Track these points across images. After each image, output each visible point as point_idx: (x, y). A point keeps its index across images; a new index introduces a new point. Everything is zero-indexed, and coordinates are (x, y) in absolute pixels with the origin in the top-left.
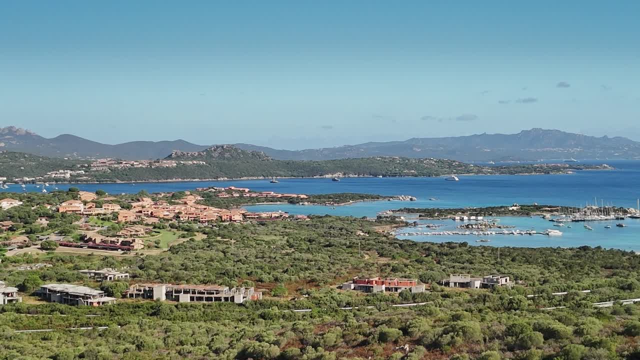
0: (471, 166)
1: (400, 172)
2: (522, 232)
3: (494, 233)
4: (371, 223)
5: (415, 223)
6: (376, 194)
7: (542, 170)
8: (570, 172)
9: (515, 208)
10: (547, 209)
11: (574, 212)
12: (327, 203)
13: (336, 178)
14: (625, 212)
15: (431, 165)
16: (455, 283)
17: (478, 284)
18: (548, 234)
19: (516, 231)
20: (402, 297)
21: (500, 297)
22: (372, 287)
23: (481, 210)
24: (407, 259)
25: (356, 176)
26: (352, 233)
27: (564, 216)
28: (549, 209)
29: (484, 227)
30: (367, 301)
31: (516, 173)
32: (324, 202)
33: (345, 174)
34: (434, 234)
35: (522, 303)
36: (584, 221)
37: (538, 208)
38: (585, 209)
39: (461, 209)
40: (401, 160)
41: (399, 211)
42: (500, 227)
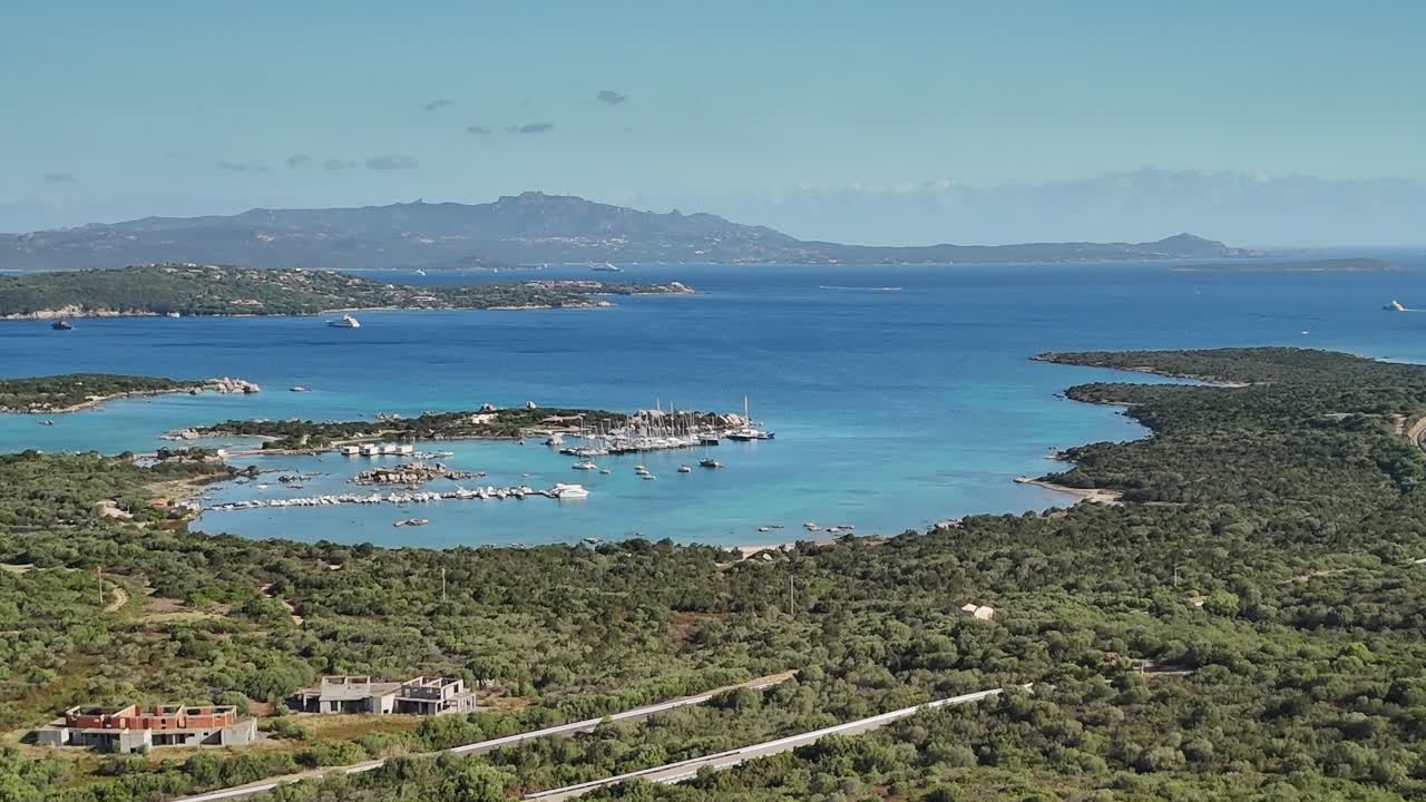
0: (390, 289)
1: (224, 303)
2: (500, 493)
3: (437, 497)
4: (143, 475)
5: (251, 468)
6: (161, 376)
7: (545, 299)
8: (604, 303)
9: (485, 418)
10: (556, 418)
11: (613, 427)
12: (34, 405)
13: (63, 323)
14: (720, 424)
15: (296, 286)
16: (332, 702)
17: (388, 702)
18: (557, 496)
19: (485, 489)
20: (192, 774)
21: (439, 760)
22: (117, 736)
23: (409, 424)
24: (222, 602)
25: (116, 313)
26: (89, 510)
27: (592, 437)
28: (561, 419)
29: (415, 477)
30: (97, 794)
31: (491, 306)
32: (27, 402)
33: (86, 309)
34: (295, 505)
35: (489, 786)
36: (635, 451)
37: (536, 417)
38: (637, 418)
39: (362, 424)
40: (224, 273)
41: (213, 429)
42: (451, 477)
